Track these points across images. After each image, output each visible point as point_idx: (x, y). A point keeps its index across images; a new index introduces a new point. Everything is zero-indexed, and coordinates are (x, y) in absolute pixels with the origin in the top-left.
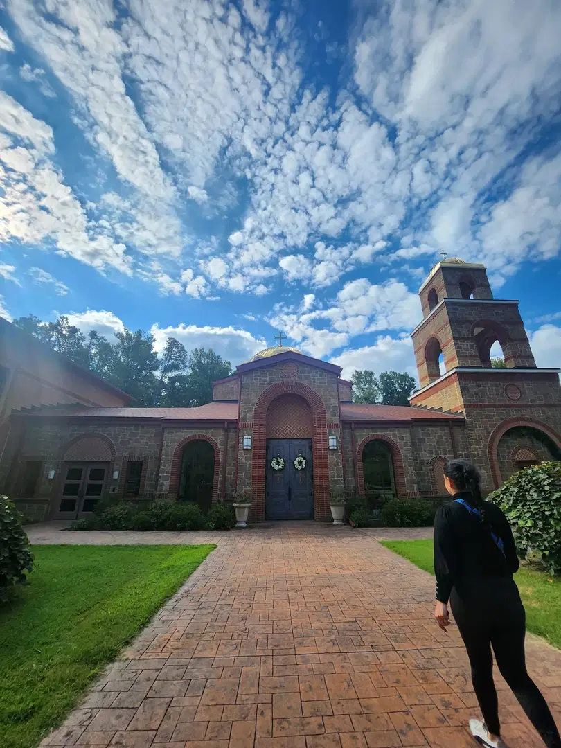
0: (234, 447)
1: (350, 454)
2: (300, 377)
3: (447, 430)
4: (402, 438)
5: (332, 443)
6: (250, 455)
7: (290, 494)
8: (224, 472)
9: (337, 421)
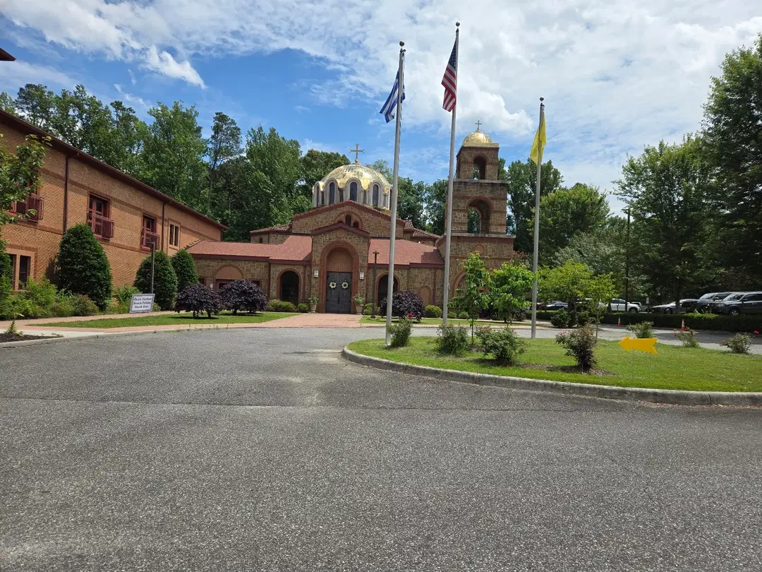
0: (308, 276)
1: (371, 282)
2: (346, 238)
3: (433, 271)
4: (402, 275)
5: (362, 276)
6: (318, 280)
7: (339, 301)
8: (304, 288)
9: (366, 264)
